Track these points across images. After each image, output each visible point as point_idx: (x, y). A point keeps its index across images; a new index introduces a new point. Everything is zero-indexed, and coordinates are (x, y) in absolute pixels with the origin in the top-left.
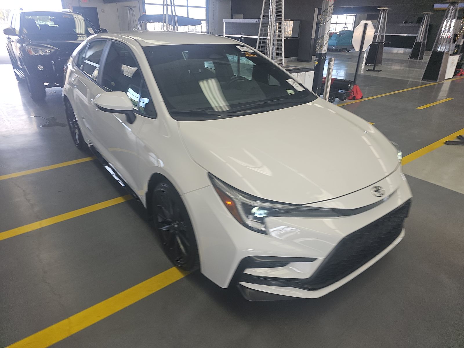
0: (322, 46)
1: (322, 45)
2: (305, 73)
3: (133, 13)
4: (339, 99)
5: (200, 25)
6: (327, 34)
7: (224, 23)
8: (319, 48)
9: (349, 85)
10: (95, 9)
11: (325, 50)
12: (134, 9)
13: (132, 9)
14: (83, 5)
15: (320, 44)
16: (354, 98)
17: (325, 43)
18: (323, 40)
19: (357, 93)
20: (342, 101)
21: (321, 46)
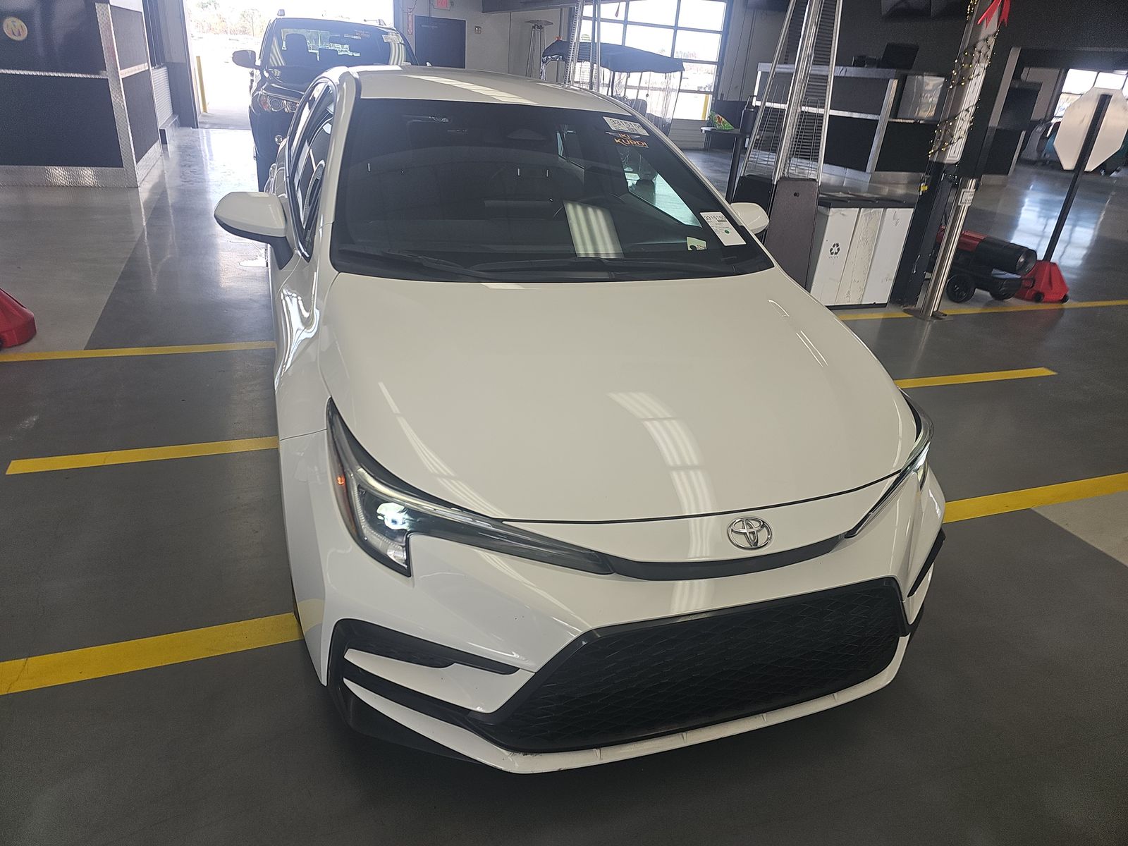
0: (946, 144)
1: (948, 139)
2: (884, 212)
3: (542, 37)
4: (991, 294)
5: (678, 74)
6: (964, 113)
7: (759, 73)
8: (937, 148)
9: (1022, 260)
10: (461, 24)
11: (954, 154)
12: (545, 27)
13: (541, 27)
14: (436, 14)
15: (941, 139)
16: (1038, 298)
17: (956, 137)
18: (953, 128)
19: (1050, 283)
20: (1000, 300)
21: (943, 143)
